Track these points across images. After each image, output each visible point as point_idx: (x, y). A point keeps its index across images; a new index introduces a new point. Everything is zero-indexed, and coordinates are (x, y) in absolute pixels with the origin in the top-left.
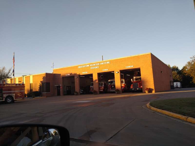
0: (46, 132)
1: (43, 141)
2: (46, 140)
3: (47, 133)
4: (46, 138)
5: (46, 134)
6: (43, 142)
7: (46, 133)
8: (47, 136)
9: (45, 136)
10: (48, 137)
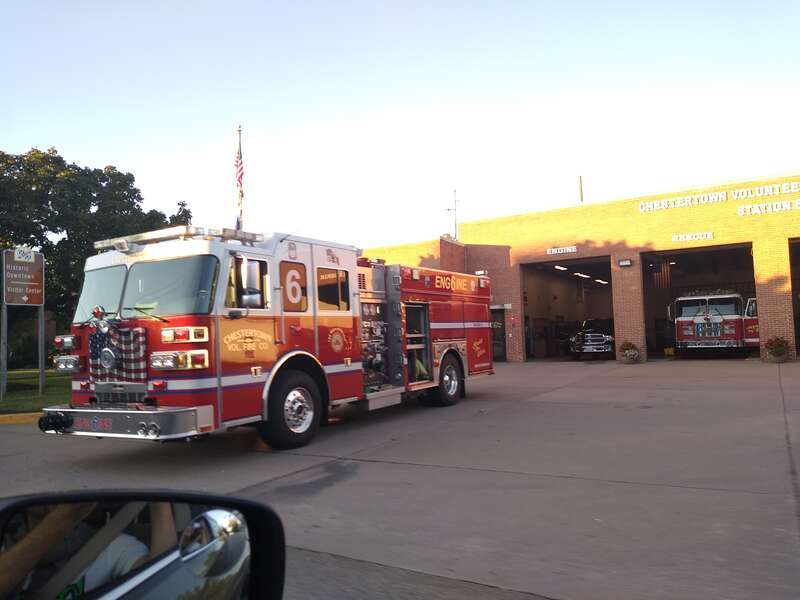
0: (197, 521)
1: (183, 555)
2: (196, 549)
3: (203, 523)
4: (196, 545)
5: (196, 530)
6: (185, 559)
7: (197, 525)
8: (200, 536)
9: (195, 536)
10: (205, 540)
